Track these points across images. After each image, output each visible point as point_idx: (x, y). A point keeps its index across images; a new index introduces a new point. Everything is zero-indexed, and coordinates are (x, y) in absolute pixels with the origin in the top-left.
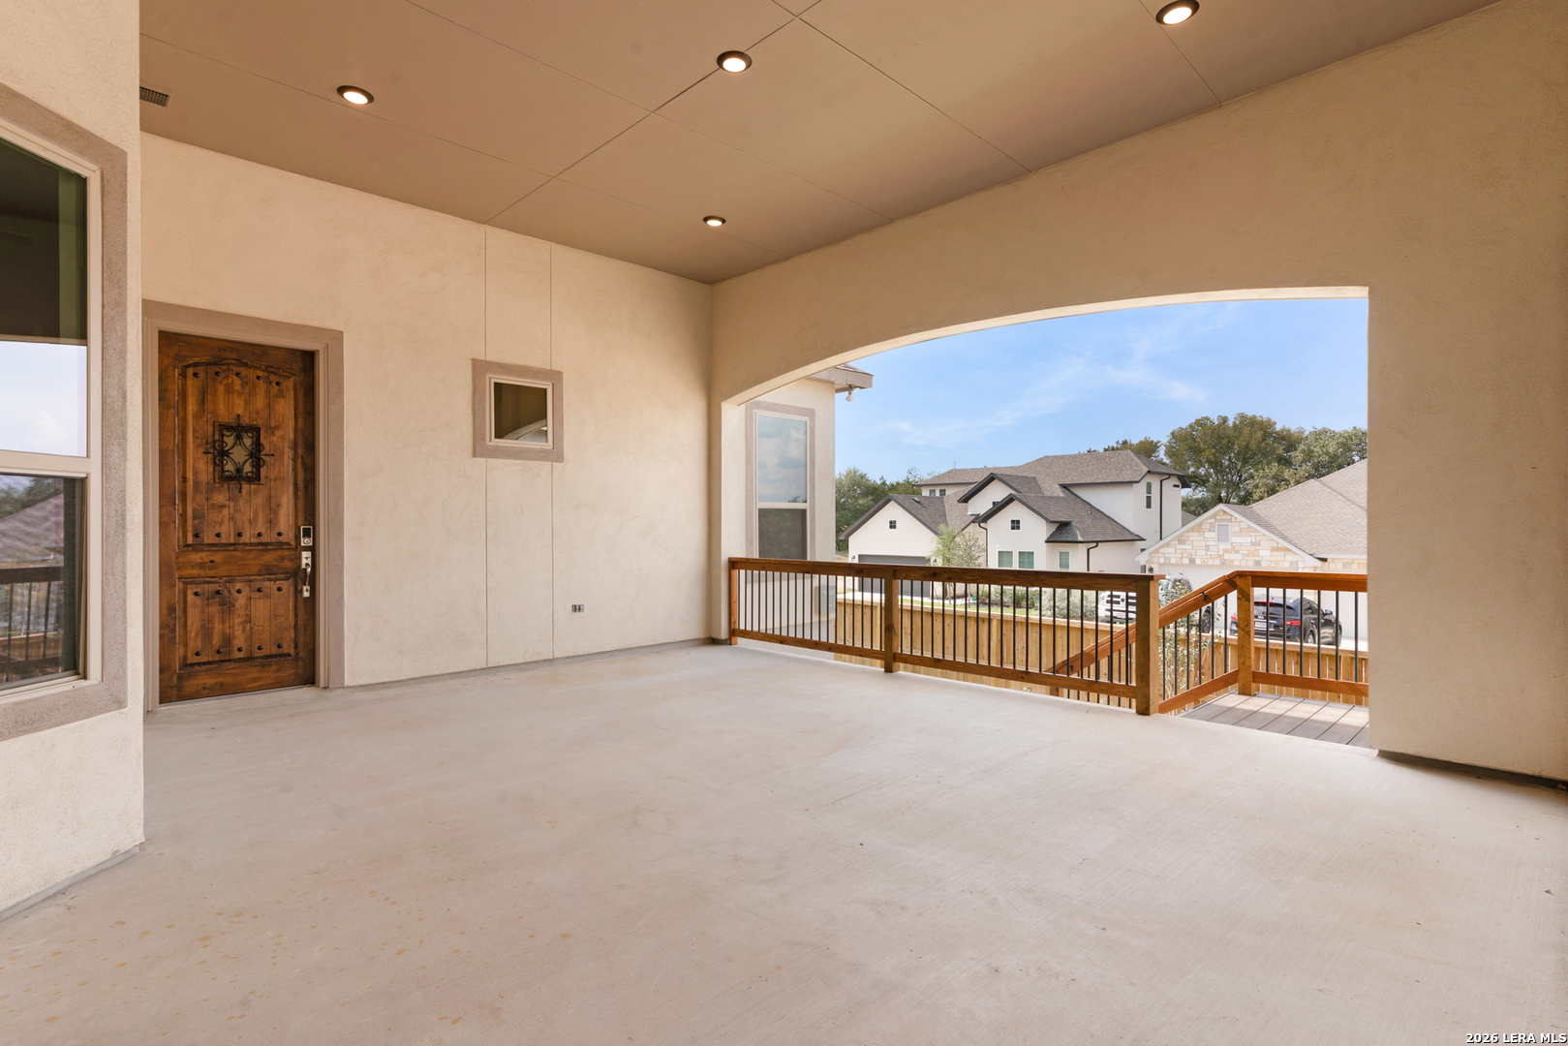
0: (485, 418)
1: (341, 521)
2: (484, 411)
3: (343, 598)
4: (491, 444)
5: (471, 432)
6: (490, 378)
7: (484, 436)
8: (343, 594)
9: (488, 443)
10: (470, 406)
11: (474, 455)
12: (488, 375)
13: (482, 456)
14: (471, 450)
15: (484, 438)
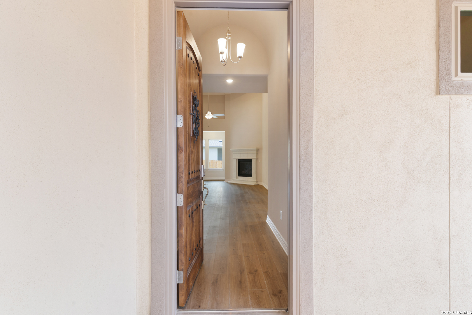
0: (450, 52)
1: (311, 164)
2: (449, 43)
3: (312, 238)
4: (457, 79)
5: (435, 68)
6: (456, 8)
7: (449, 70)
8: (311, 233)
9: (454, 78)
10: (433, 40)
11: (438, 92)
12: (454, 5)
13: (447, 92)
14: (434, 87)
15: (449, 74)
